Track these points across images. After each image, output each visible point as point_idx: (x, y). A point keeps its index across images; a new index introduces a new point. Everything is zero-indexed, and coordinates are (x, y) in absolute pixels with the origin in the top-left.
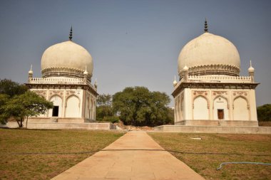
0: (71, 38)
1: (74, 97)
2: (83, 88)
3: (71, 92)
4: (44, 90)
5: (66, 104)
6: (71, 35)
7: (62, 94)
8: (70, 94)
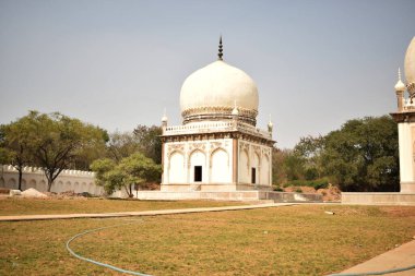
0: (220, 55)
1: (220, 152)
2: (232, 137)
3: (217, 143)
4: (182, 143)
5: (210, 162)
6: (221, 51)
7: (204, 147)
8: (215, 147)
